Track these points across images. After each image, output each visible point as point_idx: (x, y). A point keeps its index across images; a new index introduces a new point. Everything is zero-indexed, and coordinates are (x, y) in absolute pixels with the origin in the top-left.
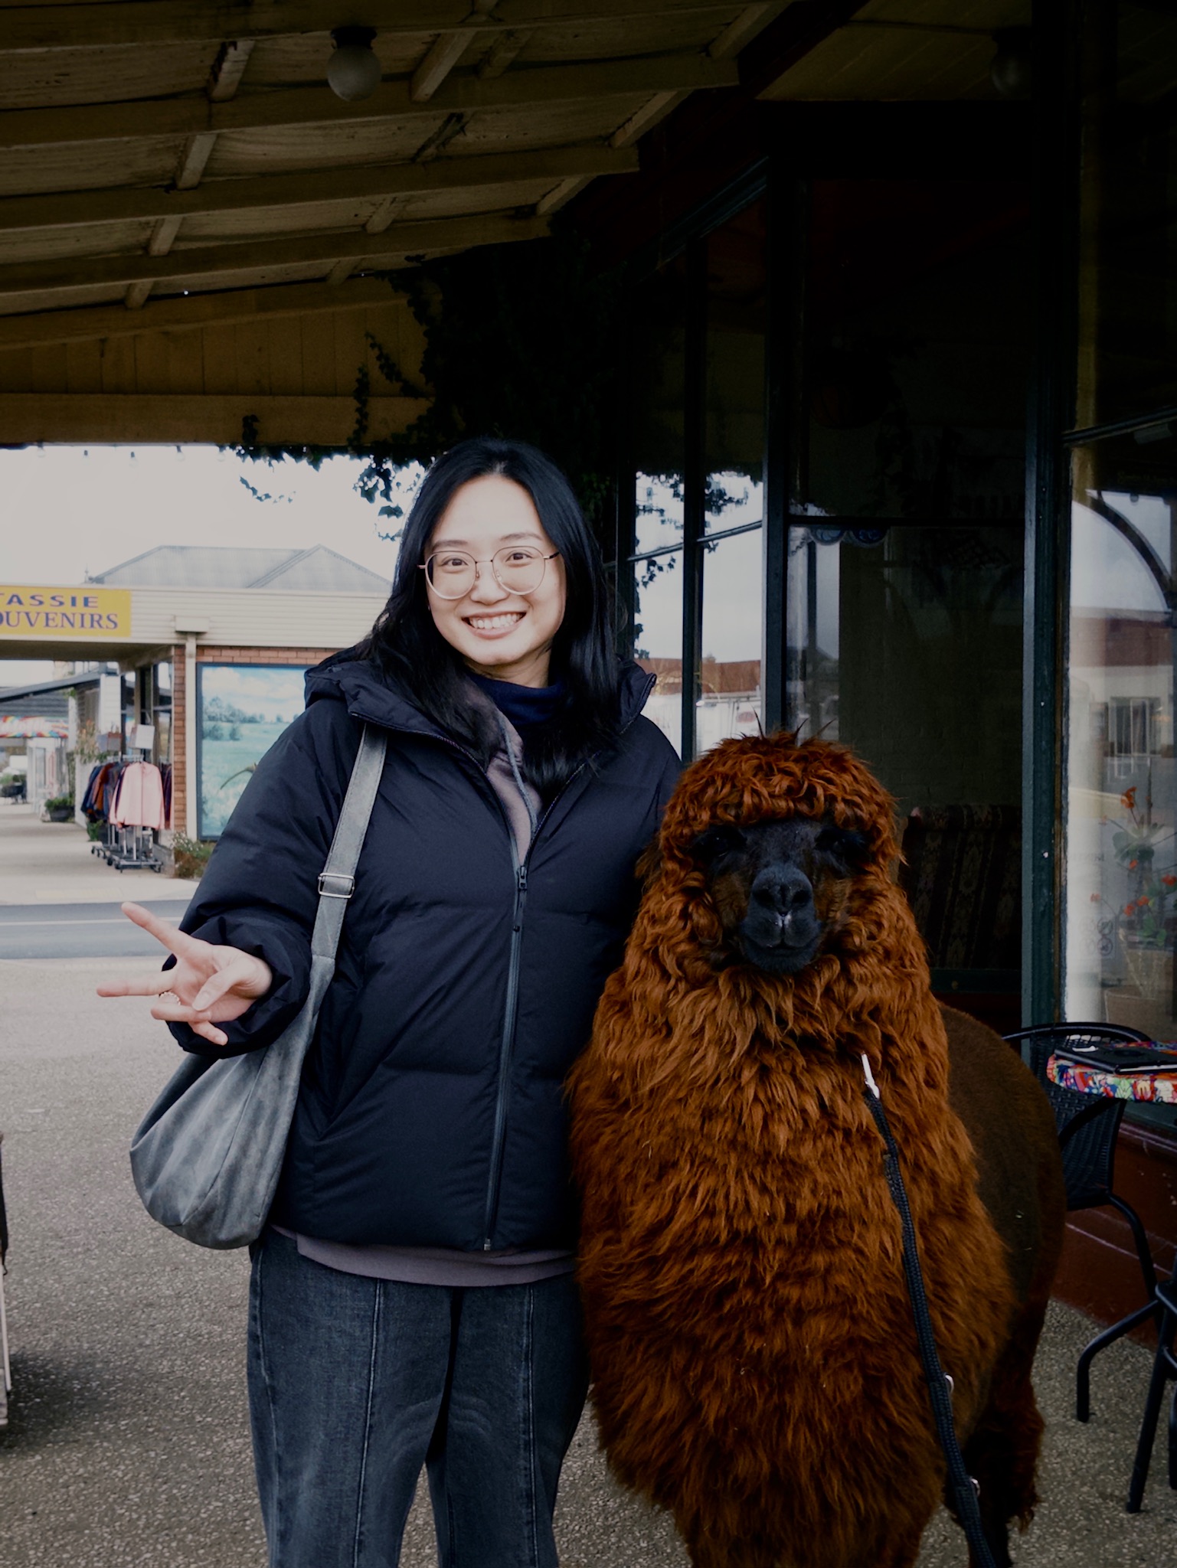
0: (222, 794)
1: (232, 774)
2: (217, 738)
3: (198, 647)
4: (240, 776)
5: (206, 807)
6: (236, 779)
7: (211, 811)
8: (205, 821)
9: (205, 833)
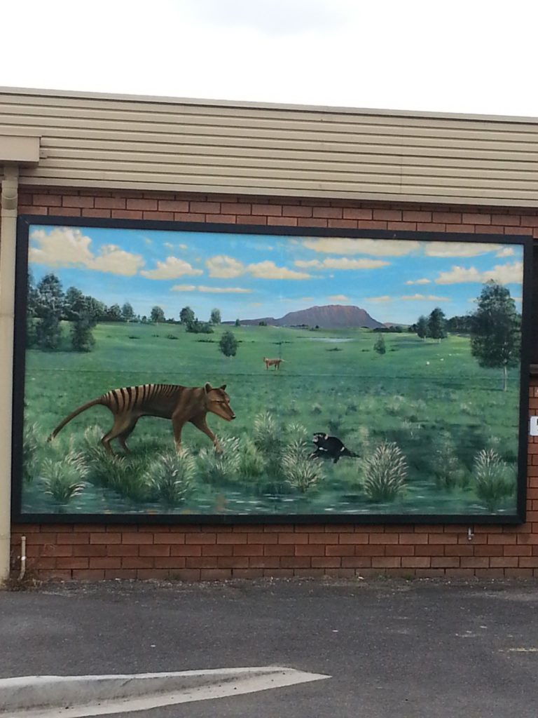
0: (56, 443)
1: (73, 409)
2: (49, 348)
3: (22, 190)
4: (89, 412)
5: (31, 465)
6: (82, 417)
7: (38, 472)
8: (27, 489)
9: (27, 509)
